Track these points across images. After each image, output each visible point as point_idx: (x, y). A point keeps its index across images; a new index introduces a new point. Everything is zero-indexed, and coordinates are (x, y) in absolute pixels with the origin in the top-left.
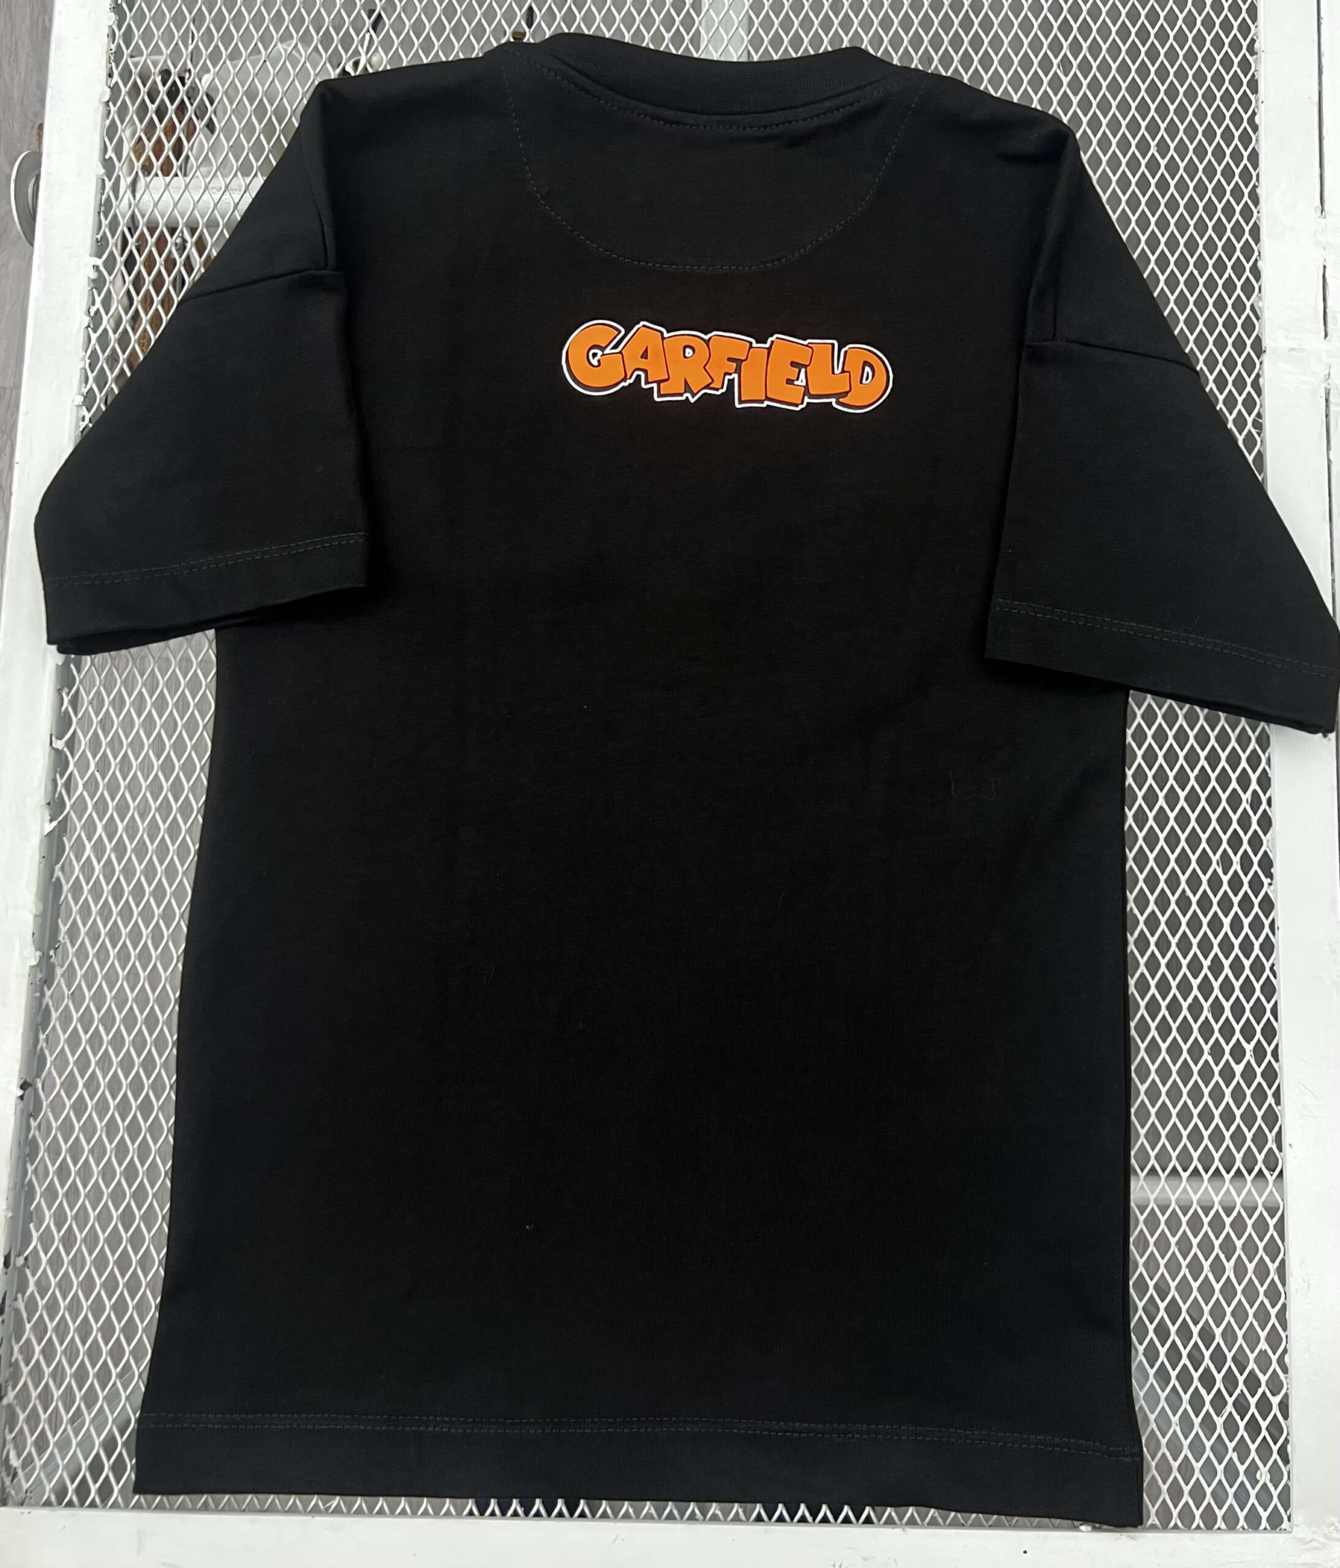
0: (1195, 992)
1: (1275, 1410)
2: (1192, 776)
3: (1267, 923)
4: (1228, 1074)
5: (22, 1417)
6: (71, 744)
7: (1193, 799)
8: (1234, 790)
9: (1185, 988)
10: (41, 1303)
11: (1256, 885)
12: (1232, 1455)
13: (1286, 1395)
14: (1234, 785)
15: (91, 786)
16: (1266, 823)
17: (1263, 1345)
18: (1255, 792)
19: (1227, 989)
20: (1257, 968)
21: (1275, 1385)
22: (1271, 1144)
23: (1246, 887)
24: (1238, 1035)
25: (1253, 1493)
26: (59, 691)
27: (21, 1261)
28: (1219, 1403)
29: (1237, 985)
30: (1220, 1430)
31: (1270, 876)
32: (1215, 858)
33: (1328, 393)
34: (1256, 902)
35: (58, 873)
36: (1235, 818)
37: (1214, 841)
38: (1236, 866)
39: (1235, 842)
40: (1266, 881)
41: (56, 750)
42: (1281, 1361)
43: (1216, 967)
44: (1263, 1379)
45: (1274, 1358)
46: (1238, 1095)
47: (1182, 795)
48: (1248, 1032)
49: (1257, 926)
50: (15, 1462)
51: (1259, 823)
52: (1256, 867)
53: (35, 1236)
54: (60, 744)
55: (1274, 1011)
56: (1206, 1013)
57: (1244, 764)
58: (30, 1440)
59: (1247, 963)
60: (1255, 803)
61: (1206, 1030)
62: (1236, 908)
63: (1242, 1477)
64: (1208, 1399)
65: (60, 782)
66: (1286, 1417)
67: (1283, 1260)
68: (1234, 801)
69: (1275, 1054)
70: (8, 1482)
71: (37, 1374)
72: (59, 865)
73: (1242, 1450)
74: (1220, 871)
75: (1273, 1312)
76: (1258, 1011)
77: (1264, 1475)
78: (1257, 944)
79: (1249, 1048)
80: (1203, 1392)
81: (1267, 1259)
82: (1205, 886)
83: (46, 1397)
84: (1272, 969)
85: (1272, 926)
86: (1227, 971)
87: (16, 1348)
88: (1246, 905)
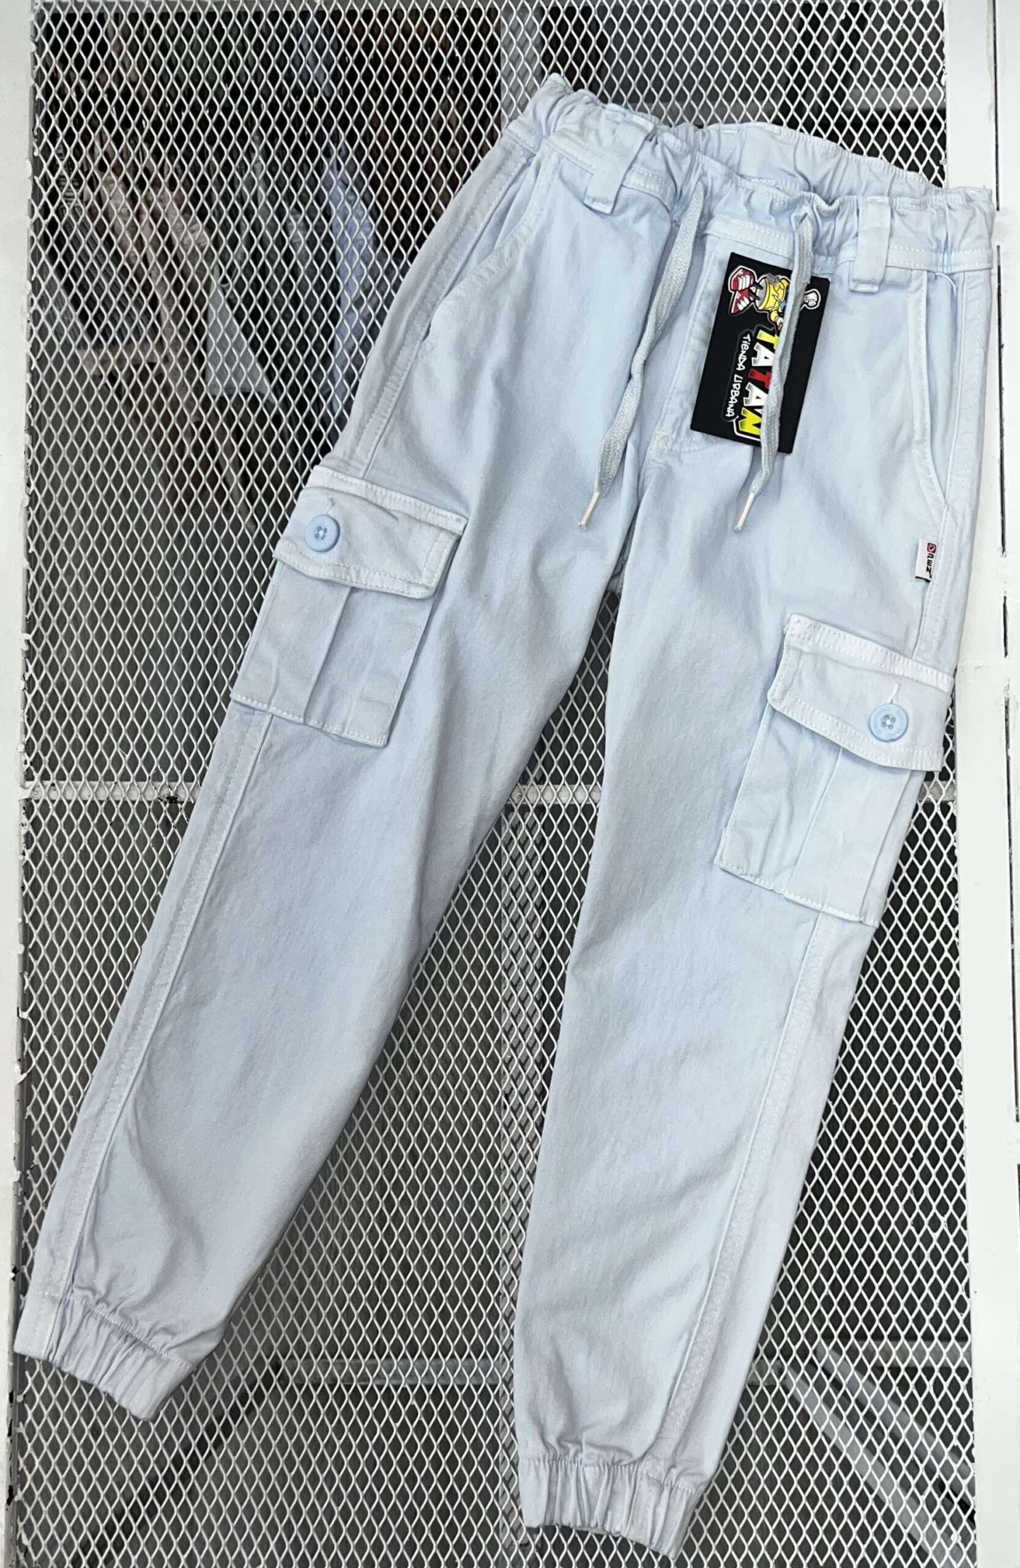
0: (901, 1178)
1: (965, 1490)
2: (898, 1012)
3: (957, 1124)
4: (927, 1240)
5: (29, 1510)
6: (35, 1015)
7: (898, 1030)
8: (931, 1022)
9: (892, 1175)
10: (38, 1428)
11: (949, 1095)
12: (931, 1523)
13: (973, 1479)
14: (931, 1018)
15: (51, 1046)
16: (956, 1046)
17: (955, 1442)
18: (948, 1023)
19: (926, 1175)
20: (950, 1159)
21: (964, 1472)
22: (961, 1292)
23: (940, 1097)
24: (934, 1210)
25: (948, 1550)
26: (22, 974)
27: (20, 1399)
28: (922, 1487)
29: (934, 1172)
30: (923, 1505)
31: (960, 1087)
32: (916, 1075)
33: (1007, 702)
34: (949, 1108)
35: (29, 1112)
36: (931, 1043)
37: (915, 1062)
38: (933, 1081)
39: (932, 1062)
40: (957, 1092)
41: (23, 1020)
42: (969, 1454)
43: (917, 1159)
44: (955, 1467)
45: (964, 1451)
46: (936, 1257)
47: (890, 1027)
48: (943, 1207)
49: (950, 1128)
50: (26, 1542)
51: (951, 1047)
52: (948, 1081)
53: (30, 1380)
54: (25, 1015)
55: (963, 1191)
56: (909, 1194)
57: (939, 1001)
58: (36, 1526)
59: (941, 1155)
60: (948, 1031)
61: (910, 1207)
62: (932, 1113)
63: (939, 1539)
64: (913, 1482)
65: (27, 1044)
66: (973, 1494)
67: (970, 1380)
68: (931, 1030)
69: (964, 1224)
70: (21, 1557)
71: (38, 1480)
72: (29, 1108)
73: (939, 1519)
74: (920, 1085)
75: (963, 1417)
76: (951, 1191)
77: (956, 1537)
78: (949, 1141)
79: (943, 1220)
80: (910, 1478)
81: (958, 1379)
82: (907, 1097)
83: (46, 1496)
84: (962, 1160)
85: (962, 1126)
86: (926, 1161)
87: (21, 1461)
88: (941, 1110)
